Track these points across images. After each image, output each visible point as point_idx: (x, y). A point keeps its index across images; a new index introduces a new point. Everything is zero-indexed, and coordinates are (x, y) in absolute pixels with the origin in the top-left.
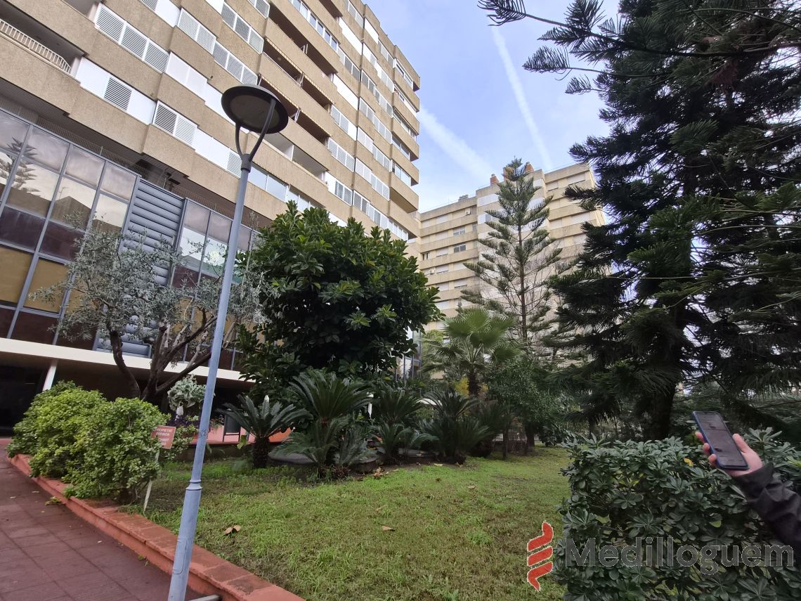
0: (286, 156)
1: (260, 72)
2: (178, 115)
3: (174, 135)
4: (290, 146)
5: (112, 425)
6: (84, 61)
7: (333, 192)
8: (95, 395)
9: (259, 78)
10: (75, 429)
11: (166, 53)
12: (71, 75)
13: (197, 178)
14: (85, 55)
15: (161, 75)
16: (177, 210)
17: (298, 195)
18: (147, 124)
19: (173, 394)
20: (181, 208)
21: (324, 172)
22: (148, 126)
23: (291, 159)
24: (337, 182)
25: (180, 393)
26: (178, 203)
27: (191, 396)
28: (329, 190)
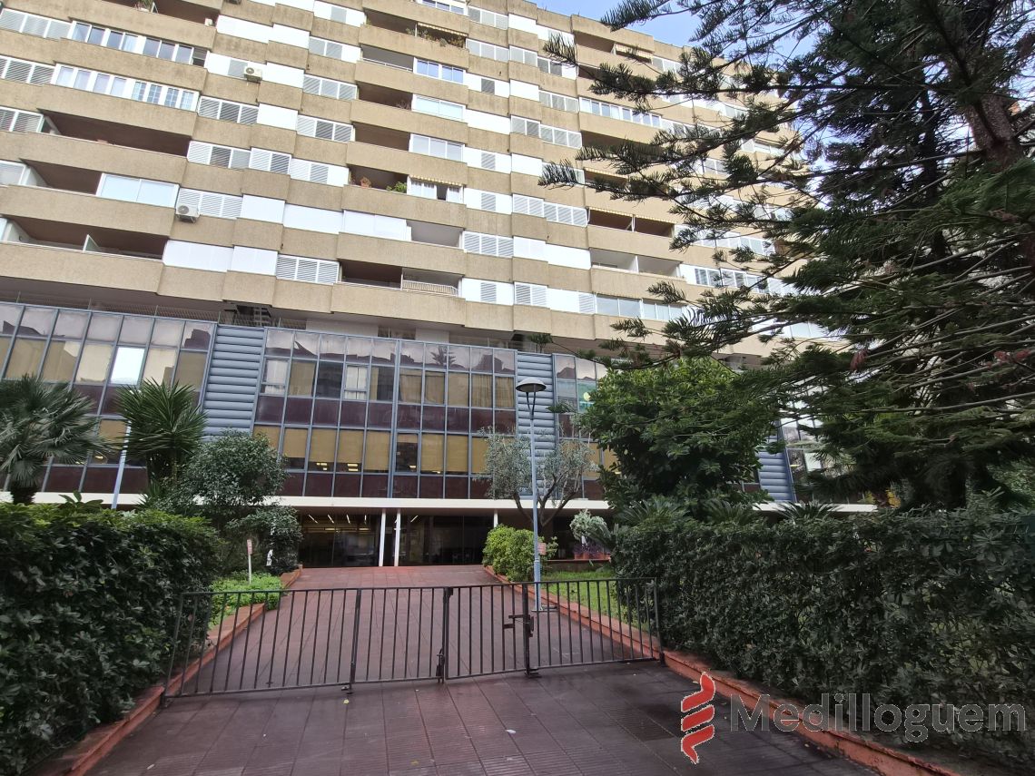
0: (632, 272)
1: (587, 205)
2: (531, 285)
3: (532, 304)
4: (633, 259)
5: (517, 544)
6: (464, 280)
7: (694, 282)
8: (511, 529)
9: (588, 210)
10: (505, 547)
11: (510, 239)
12: (460, 296)
13: (558, 331)
14: (464, 276)
15: (512, 259)
16: (549, 367)
17: (654, 304)
18: (512, 304)
19: (574, 526)
20: (551, 364)
21: (678, 266)
22: (513, 306)
23: (637, 272)
24: (696, 270)
25: (578, 525)
26: (548, 360)
27: (587, 527)
28: (688, 283)
